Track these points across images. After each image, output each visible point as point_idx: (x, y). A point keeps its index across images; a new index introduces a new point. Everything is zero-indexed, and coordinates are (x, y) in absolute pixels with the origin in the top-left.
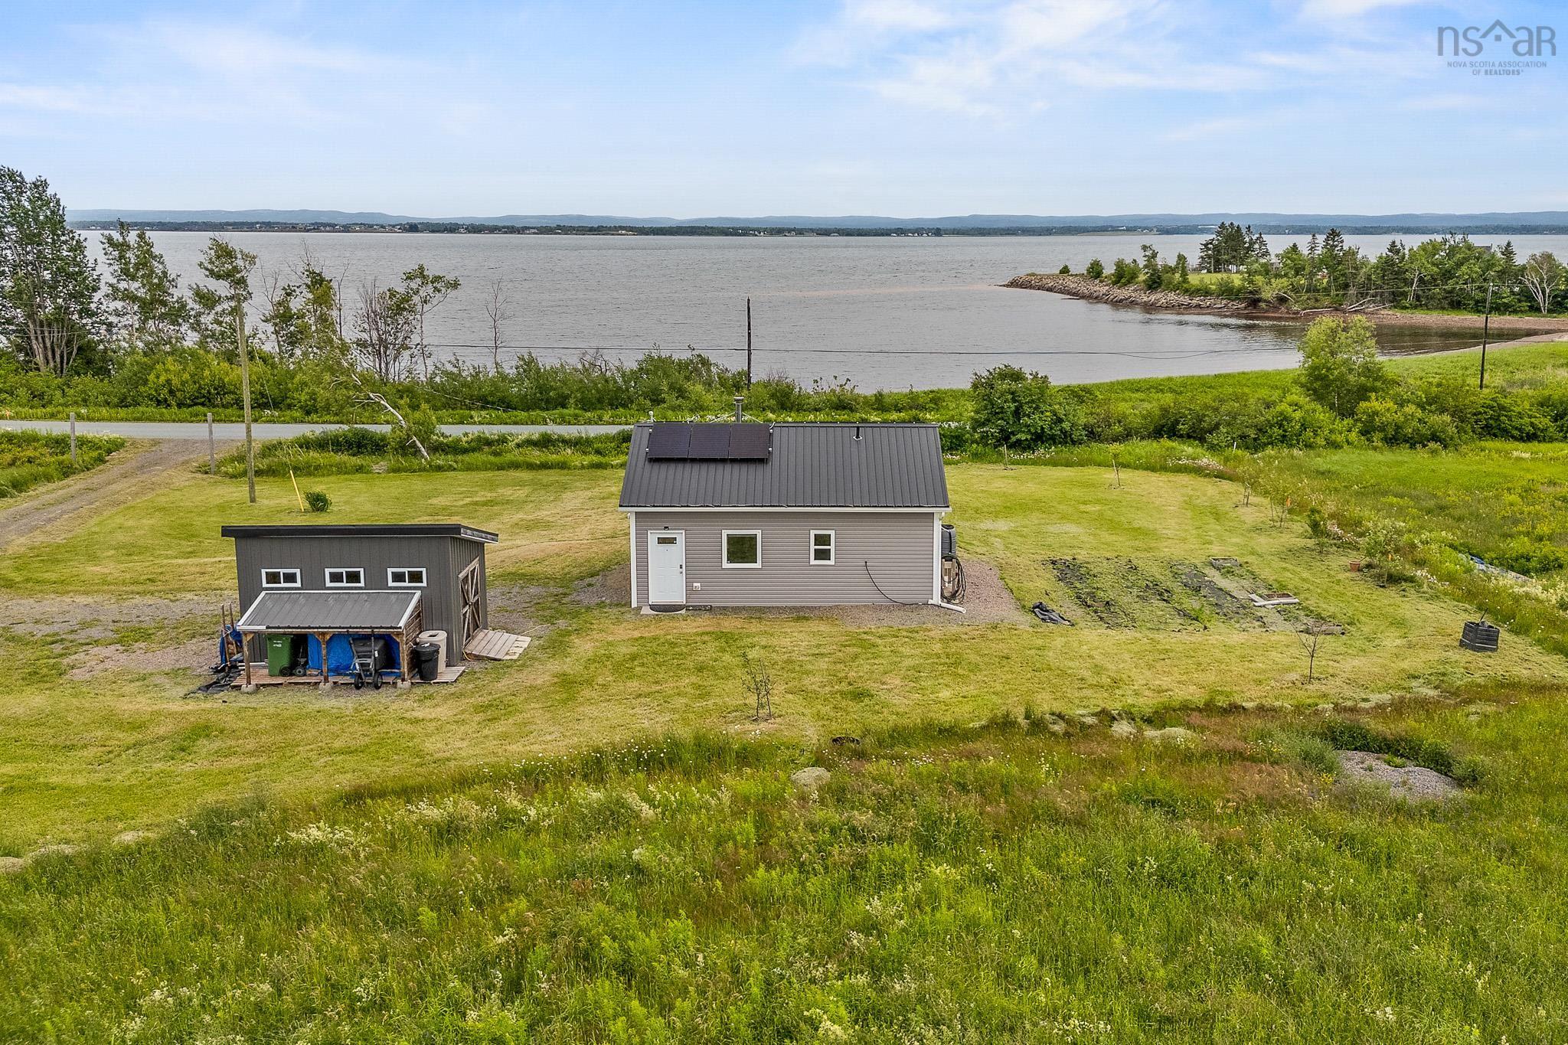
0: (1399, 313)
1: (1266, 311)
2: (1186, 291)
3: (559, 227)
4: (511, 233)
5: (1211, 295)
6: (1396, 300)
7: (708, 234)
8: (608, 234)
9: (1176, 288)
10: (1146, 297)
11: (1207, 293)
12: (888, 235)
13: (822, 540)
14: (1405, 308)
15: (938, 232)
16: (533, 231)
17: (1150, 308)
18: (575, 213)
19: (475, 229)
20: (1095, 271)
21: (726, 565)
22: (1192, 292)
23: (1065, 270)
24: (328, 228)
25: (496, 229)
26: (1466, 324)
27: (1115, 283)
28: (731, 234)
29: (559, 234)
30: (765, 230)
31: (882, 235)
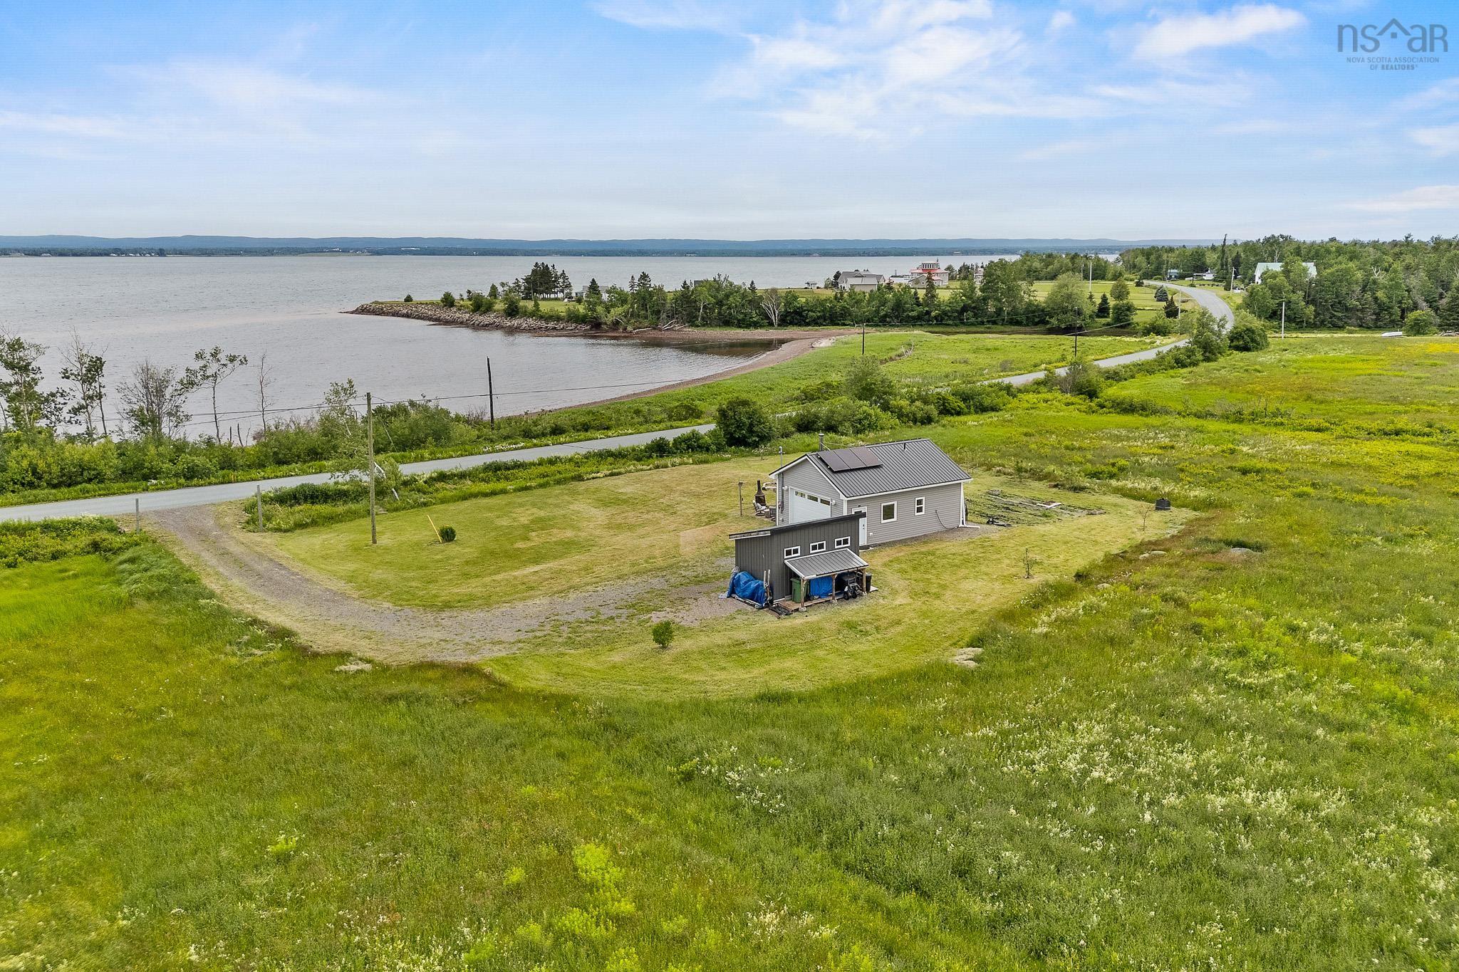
0: (696, 330)
1: (607, 332)
2: (541, 317)
5: (562, 320)
6: (691, 321)
9: (532, 315)
10: (508, 323)
11: (559, 319)
12: (107, 255)
13: (920, 502)
14: (698, 326)
15: (161, 253)
17: (512, 331)
20: (448, 301)
21: (883, 521)
22: (548, 318)
23: (409, 299)
26: (740, 336)
27: (474, 311)
31: (100, 255)
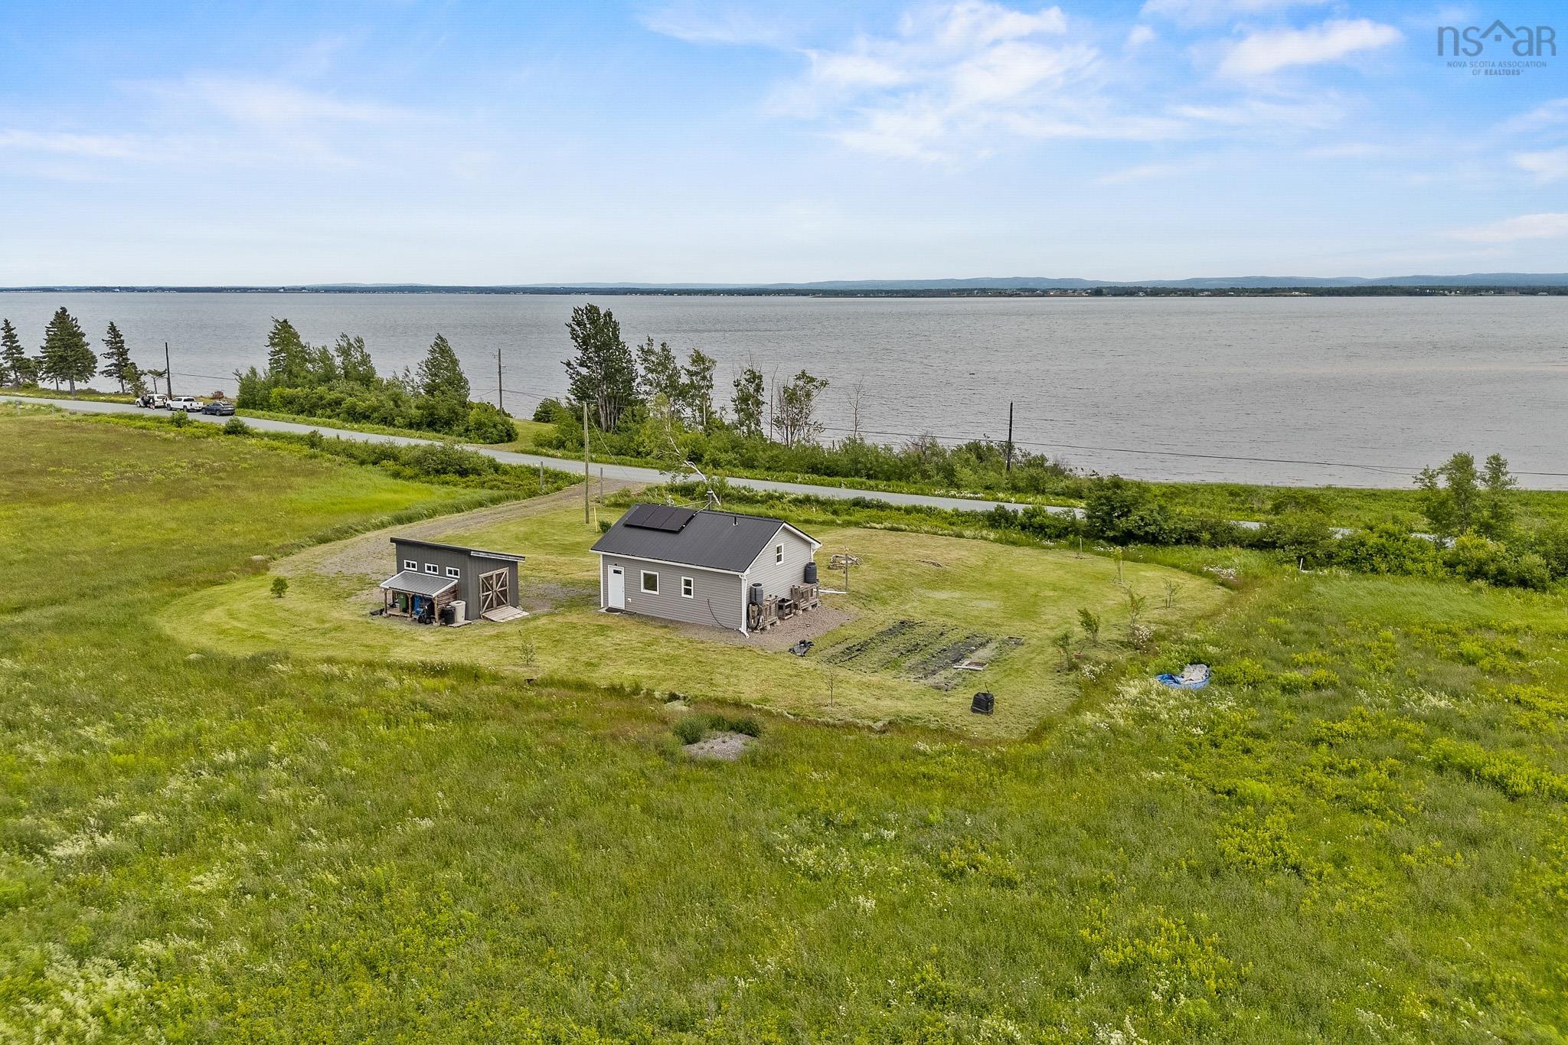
3: (1232, 289)
4: (1186, 295)
7: (1389, 294)
8: (1280, 296)
13: (688, 583)
16: (1206, 293)
18: (1259, 275)
19: (1155, 292)
21: (643, 590)
24: (1027, 294)
25: (1172, 292)
28: (1416, 294)
29: (1232, 296)
30: (1458, 288)
